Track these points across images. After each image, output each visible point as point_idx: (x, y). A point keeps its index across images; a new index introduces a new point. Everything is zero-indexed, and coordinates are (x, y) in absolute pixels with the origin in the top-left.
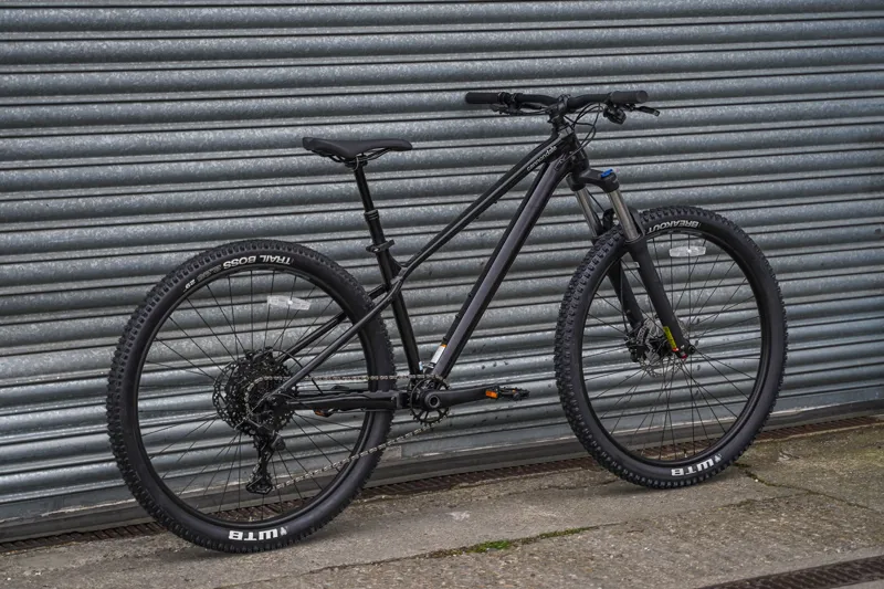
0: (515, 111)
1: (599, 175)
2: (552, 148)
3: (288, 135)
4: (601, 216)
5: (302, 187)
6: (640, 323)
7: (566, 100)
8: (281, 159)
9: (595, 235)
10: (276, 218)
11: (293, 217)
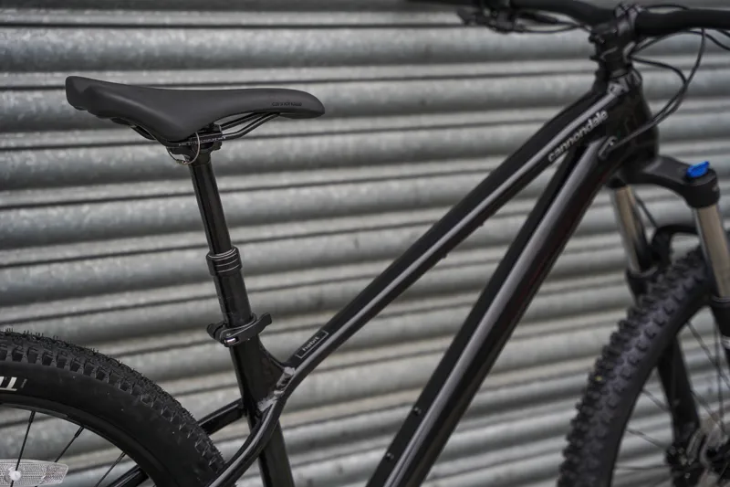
0: (508, 25)
1: (680, 171)
2: (596, 114)
3: (54, 47)
4: (650, 233)
5: (82, 153)
6: (692, 425)
7: (633, 15)
8: (38, 94)
9: (634, 268)
10: (23, 213)
11: (60, 210)
